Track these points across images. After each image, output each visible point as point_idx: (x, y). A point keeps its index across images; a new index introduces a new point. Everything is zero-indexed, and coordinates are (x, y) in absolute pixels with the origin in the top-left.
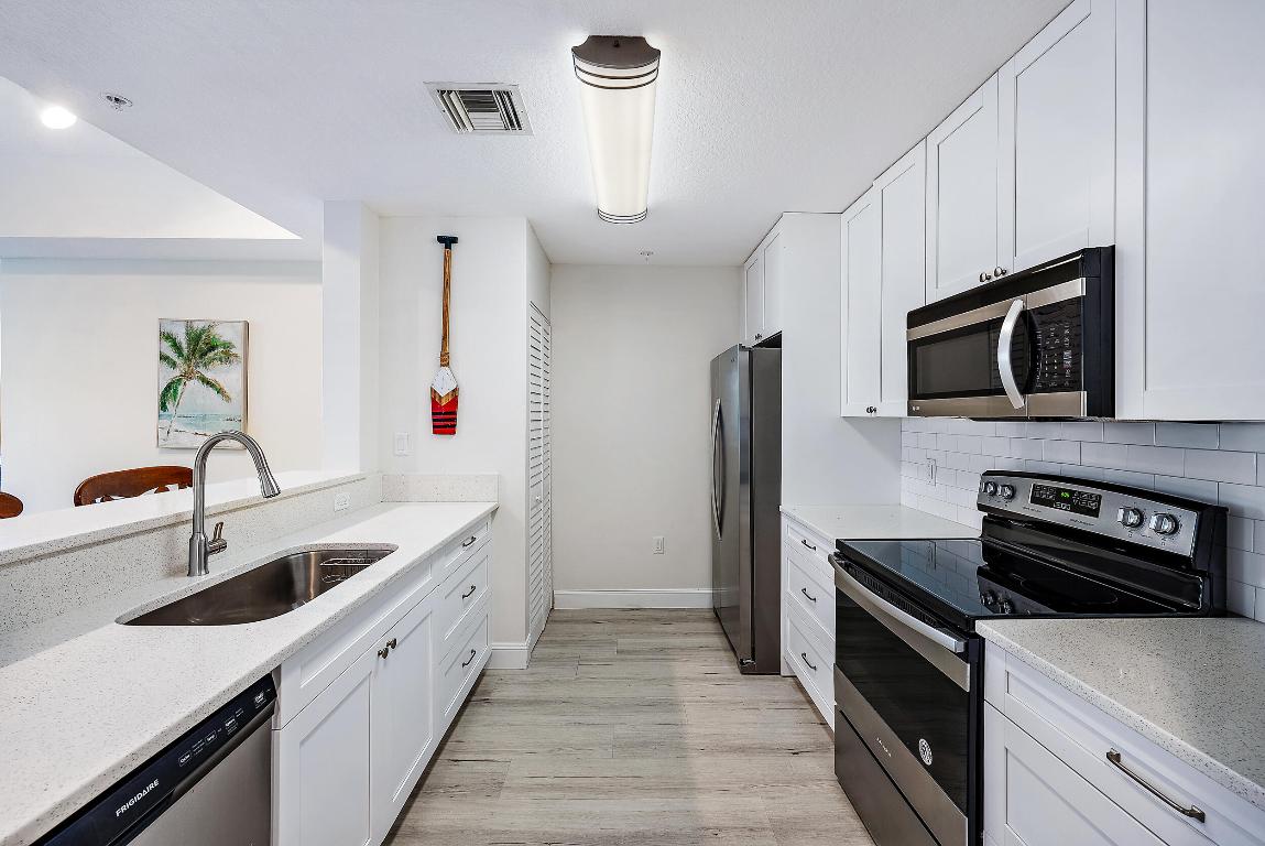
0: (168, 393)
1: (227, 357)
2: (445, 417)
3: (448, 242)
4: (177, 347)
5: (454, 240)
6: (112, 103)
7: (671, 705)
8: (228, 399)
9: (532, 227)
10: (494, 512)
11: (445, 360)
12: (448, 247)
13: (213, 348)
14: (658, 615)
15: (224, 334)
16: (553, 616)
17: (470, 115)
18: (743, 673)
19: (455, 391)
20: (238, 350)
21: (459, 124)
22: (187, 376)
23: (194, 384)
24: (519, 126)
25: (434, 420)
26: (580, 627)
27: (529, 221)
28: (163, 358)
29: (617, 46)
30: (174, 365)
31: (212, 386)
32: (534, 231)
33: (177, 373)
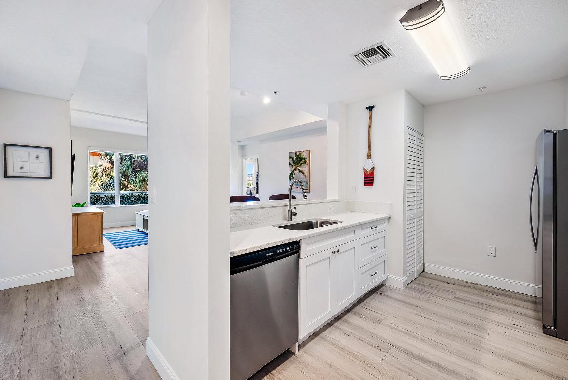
0: (291, 175)
1: (305, 163)
2: (369, 179)
3: (370, 108)
4: (293, 160)
5: (373, 107)
6: (275, 94)
7: (480, 328)
8: (305, 176)
9: (408, 92)
10: (389, 218)
11: (369, 157)
12: (371, 110)
13: (301, 160)
14: (489, 289)
15: (304, 155)
16: (422, 274)
17: (368, 59)
18: (544, 333)
19: (373, 168)
20: (307, 160)
21: (365, 64)
22: (295, 169)
23: (297, 172)
24: (388, 55)
25: (365, 180)
26: (436, 282)
27: (406, 90)
28: (290, 164)
29: (421, 8)
30: (292, 166)
31: (301, 172)
32: (410, 94)
33: (293, 169)
